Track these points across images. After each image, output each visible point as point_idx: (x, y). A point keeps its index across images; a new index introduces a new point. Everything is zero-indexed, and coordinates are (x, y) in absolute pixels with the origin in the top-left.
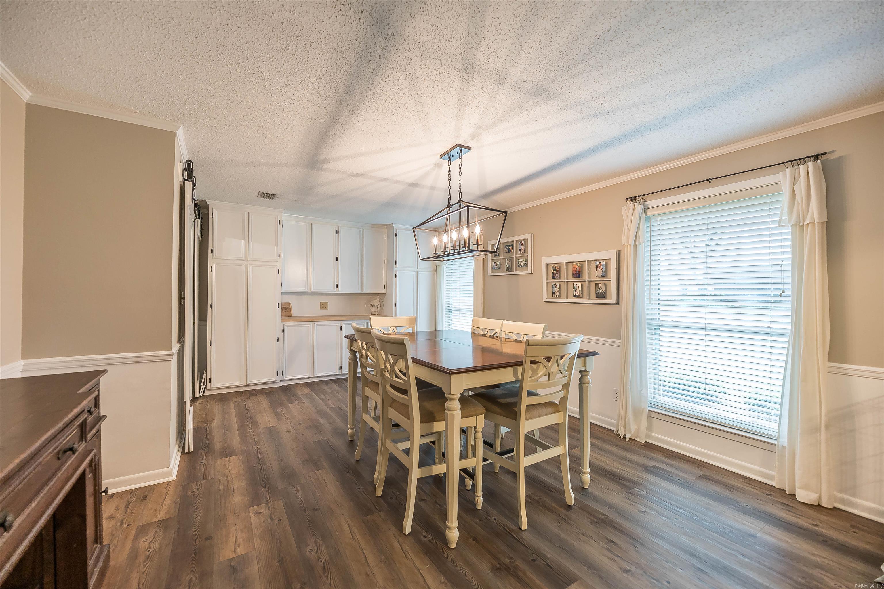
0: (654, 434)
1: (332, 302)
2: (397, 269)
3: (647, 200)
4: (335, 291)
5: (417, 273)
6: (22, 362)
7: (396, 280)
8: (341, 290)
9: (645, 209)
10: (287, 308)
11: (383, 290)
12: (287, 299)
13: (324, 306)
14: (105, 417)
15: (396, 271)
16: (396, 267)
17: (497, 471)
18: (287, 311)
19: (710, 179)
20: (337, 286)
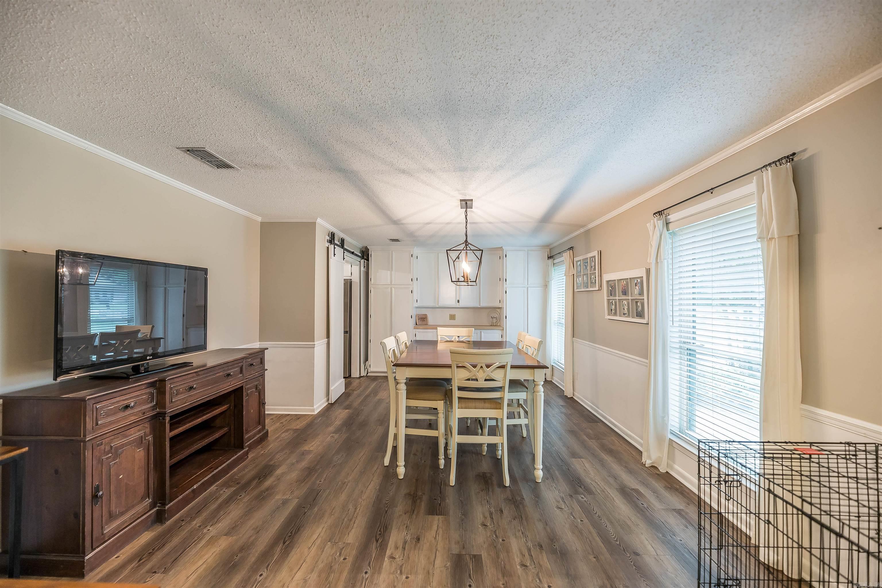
0: (676, 467)
1: (459, 314)
2: (507, 286)
3: (670, 214)
4: (458, 305)
5: (528, 288)
6: (259, 343)
7: (506, 296)
8: (461, 304)
9: (667, 224)
10: (424, 318)
11: (497, 305)
12: (423, 312)
13: (452, 317)
14: (267, 370)
15: (506, 288)
16: (506, 284)
17: (485, 454)
18: (424, 321)
19: (712, 189)
20: (458, 301)
